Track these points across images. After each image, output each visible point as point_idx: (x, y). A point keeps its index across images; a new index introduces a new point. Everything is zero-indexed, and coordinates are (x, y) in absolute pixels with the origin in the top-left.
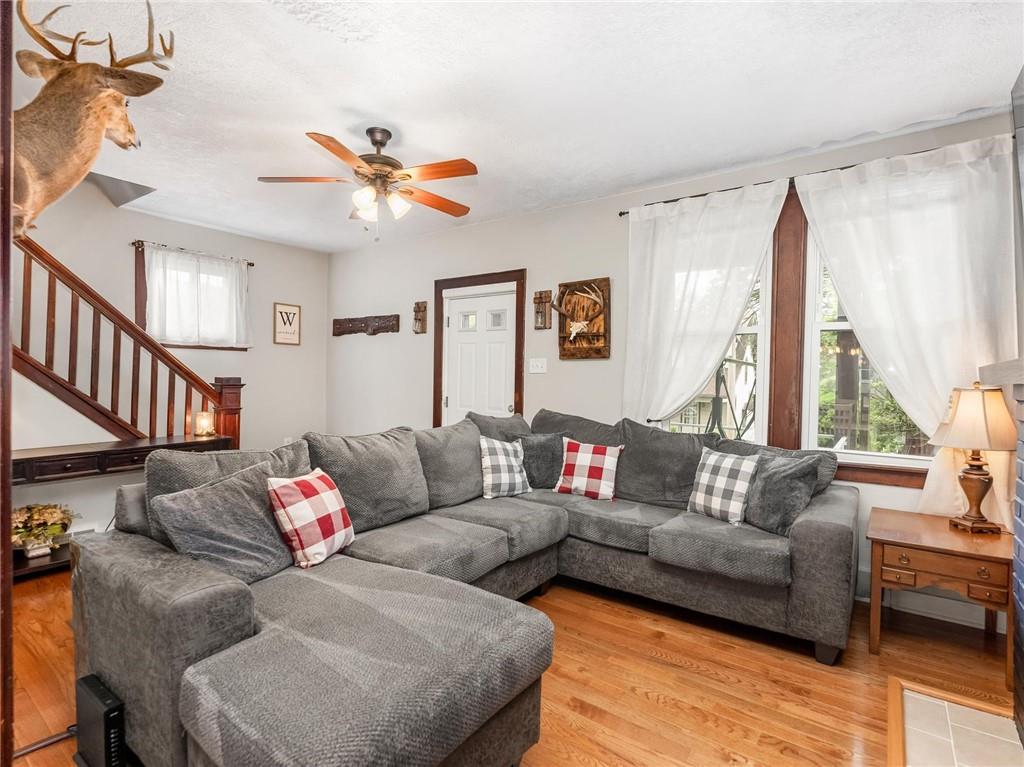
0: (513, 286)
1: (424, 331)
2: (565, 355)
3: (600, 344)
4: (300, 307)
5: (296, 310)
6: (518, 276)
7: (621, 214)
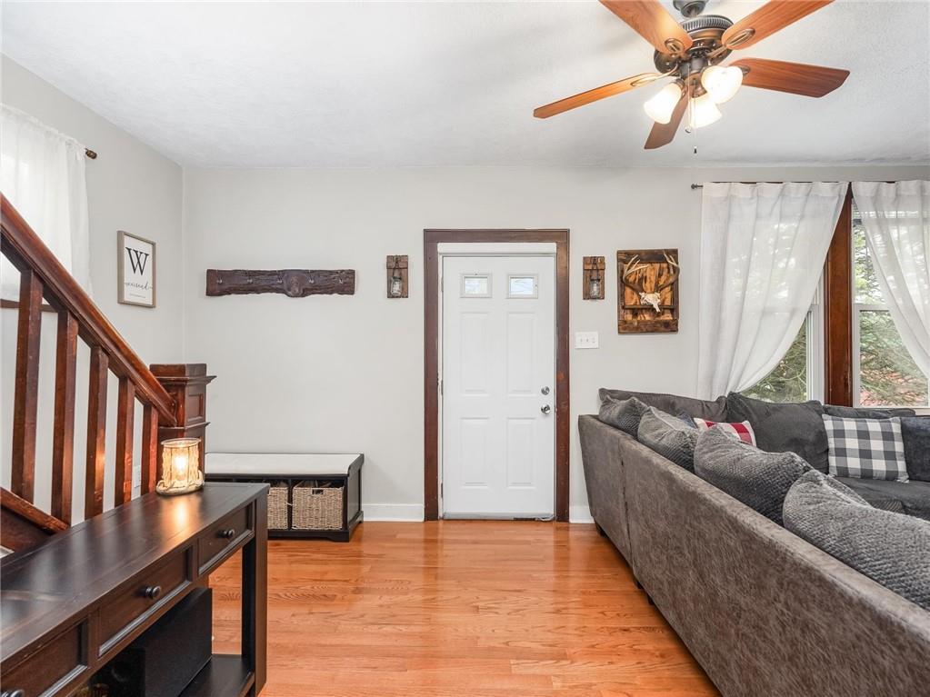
0: (551, 247)
1: (404, 294)
2: (624, 328)
3: (668, 317)
4: (153, 244)
5: (147, 248)
6: (561, 237)
7: (694, 187)
